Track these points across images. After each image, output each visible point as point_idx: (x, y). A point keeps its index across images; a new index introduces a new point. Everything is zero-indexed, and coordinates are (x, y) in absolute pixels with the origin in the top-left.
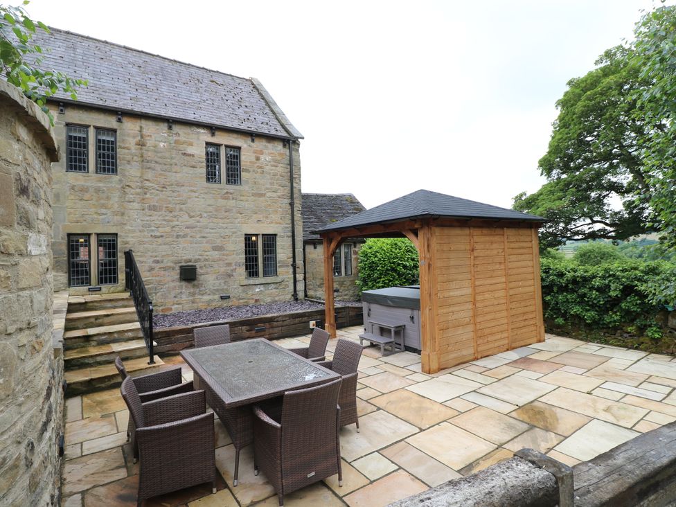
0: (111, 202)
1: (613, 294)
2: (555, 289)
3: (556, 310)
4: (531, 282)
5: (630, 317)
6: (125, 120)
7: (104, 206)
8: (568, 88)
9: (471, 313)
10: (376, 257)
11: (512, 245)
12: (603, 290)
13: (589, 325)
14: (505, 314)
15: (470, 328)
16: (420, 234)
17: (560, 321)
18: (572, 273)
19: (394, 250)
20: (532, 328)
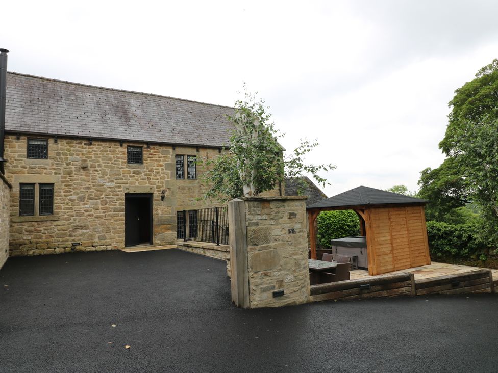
0: (195, 194)
1: (463, 239)
2: (437, 237)
3: (437, 248)
4: (422, 234)
5: (472, 250)
6: (200, 150)
7: (192, 196)
8: (456, 94)
9: (391, 249)
10: (330, 220)
11: (410, 215)
12: (459, 237)
13: (453, 256)
14: (408, 249)
15: (391, 256)
16: (365, 212)
17: (440, 254)
18: (444, 229)
19: (341, 216)
20: (423, 257)
